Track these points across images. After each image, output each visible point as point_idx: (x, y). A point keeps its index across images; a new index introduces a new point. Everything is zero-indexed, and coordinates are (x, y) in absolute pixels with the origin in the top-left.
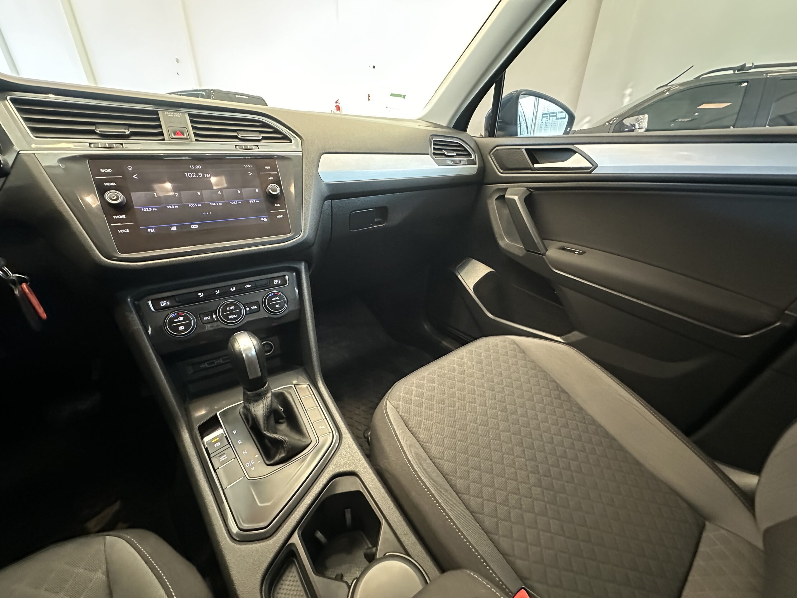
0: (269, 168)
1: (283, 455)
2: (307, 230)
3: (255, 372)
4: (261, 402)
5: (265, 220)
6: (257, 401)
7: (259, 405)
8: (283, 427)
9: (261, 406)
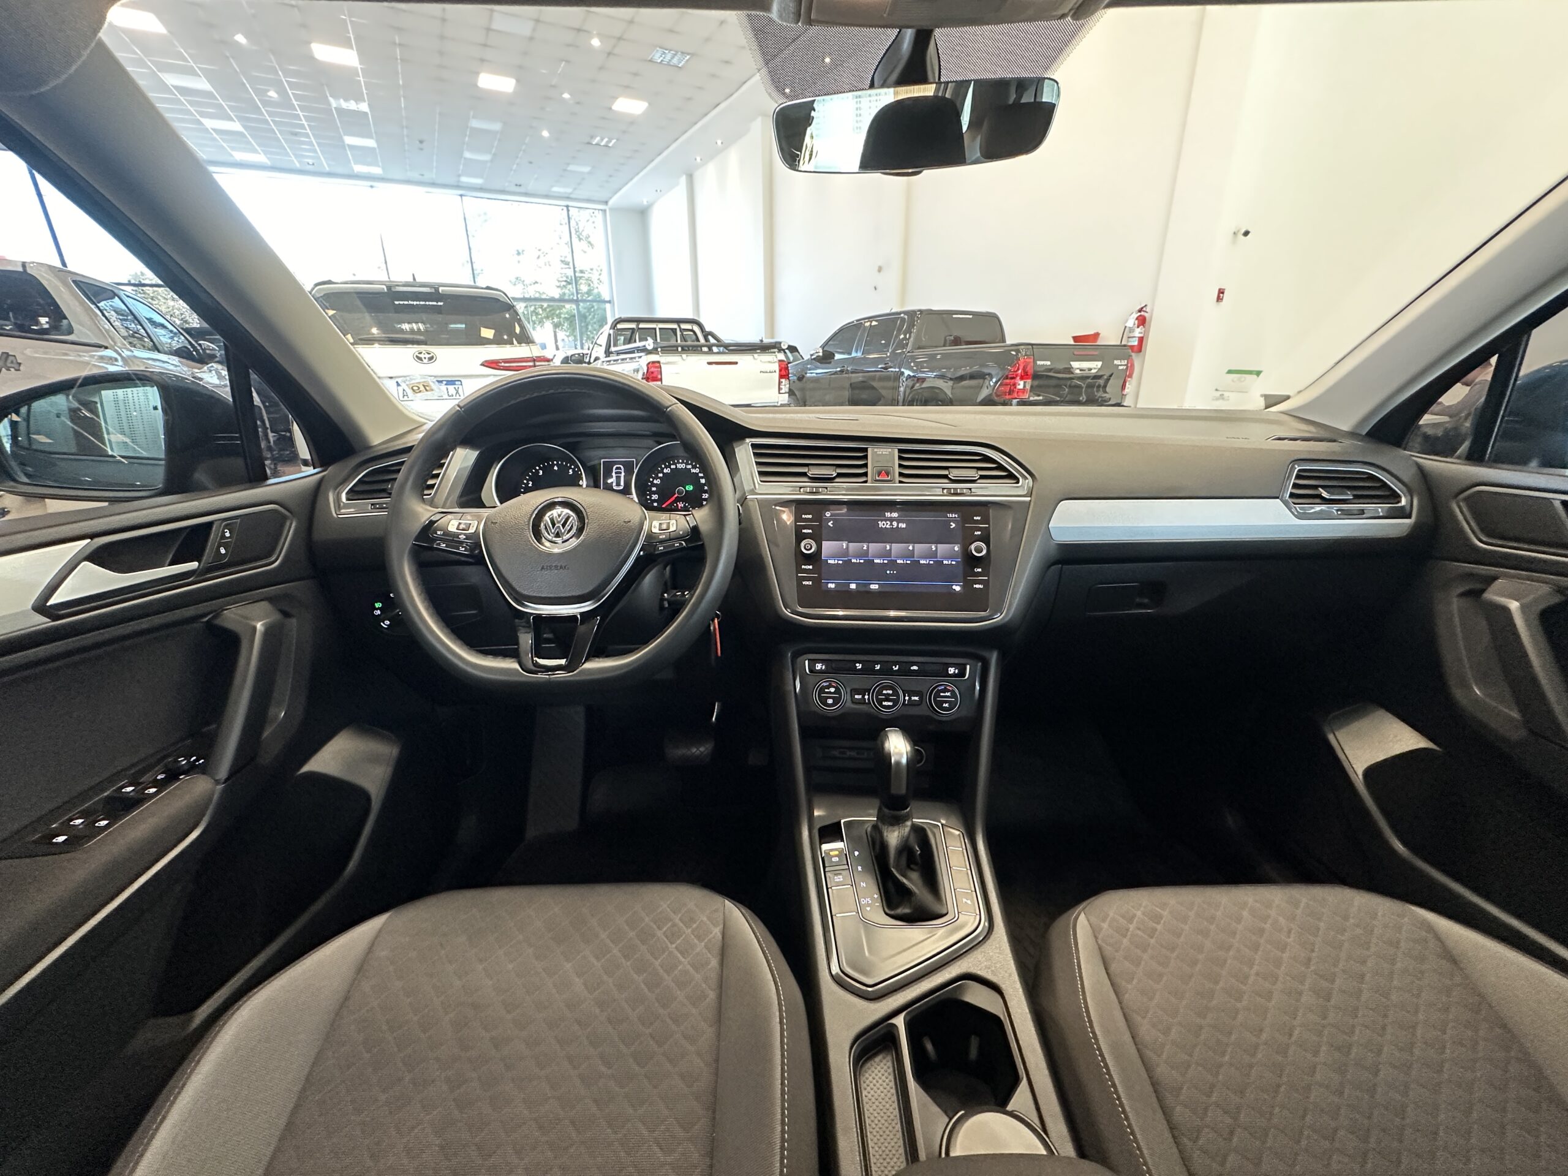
0: (979, 518)
1: (907, 911)
2: (1013, 610)
3: (900, 787)
4: (896, 828)
5: (957, 588)
6: (892, 825)
7: (894, 831)
8: (915, 876)
9: (896, 834)
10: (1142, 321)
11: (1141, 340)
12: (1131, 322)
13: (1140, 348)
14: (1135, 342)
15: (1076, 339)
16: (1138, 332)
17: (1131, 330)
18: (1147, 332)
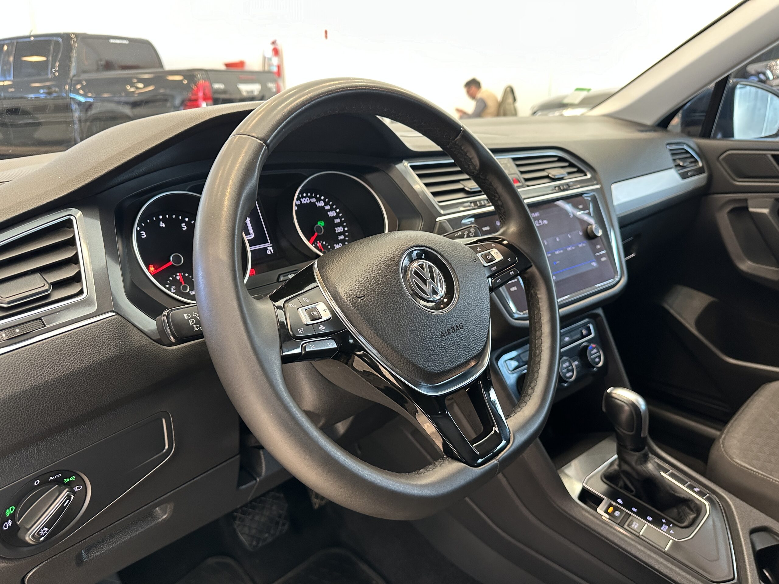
0: (581, 206)
5: (594, 264)
10: (276, 52)
11: (279, 67)
12: (269, 53)
13: (279, 73)
14: (275, 69)
15: (227, 65)
16: (275, 61)
17: (270, 59)
18: (281, 61)
